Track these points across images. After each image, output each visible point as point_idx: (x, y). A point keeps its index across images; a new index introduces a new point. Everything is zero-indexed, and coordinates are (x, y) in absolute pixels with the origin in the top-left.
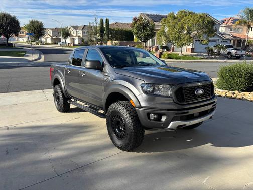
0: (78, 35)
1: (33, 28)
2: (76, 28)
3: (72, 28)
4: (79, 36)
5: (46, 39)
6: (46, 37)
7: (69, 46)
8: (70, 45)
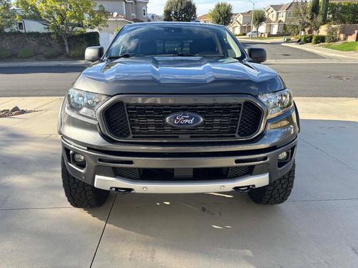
0: (279, 19)
1: (218, 14)
2: (277, 8)
3: (272, 9)
4: (280, 21)
5: (234, 28)
6: (235, 25)
7: (261, 38)
8: (263, 36)
